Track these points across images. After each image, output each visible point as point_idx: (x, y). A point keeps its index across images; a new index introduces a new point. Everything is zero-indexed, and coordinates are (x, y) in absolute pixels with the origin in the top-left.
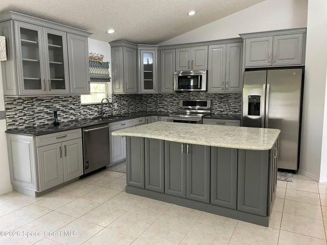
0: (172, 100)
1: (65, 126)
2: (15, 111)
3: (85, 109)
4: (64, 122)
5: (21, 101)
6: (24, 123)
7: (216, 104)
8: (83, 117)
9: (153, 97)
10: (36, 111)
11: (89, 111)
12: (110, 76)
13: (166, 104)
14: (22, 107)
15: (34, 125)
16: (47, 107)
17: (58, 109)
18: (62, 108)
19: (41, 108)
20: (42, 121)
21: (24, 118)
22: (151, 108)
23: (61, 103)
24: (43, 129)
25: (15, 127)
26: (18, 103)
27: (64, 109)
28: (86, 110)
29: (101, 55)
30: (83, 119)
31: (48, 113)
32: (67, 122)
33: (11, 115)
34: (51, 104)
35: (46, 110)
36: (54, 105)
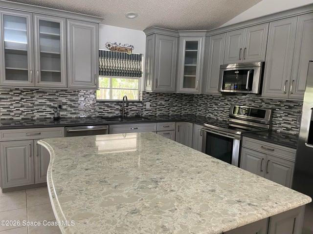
0: (223, 103)
1: (72, 122)
2: (11, 101)
3: (102, 105)
4: (71, 118)
5: (19, 92)
6: (21, 114)
7: (281, 117)
8: (98, 114)
9: (203, 98)
10: (36, 103)
11: (106, 109)
12: (142, 70)
13: (217, 109)
14: (19, 98)
15: (32, 117)
16: (50, 100)
17: (65, 104)
18: (69, 103)
19: (43, 101)
20: (44, 114)
21: (21, 109)
22: (201, 113)
23: (69, 97)
24: (44, 123)
25: (9, 117)
26: (14, 93)
27: (72, 103)
28: (103, 107)
29: (130, 46)
30: (98, 117)
31: (51, 107)
32: (76, 118)
33: (6, 105)
34: (56, 97)
35: (48, 103)
36: (60, 99)
